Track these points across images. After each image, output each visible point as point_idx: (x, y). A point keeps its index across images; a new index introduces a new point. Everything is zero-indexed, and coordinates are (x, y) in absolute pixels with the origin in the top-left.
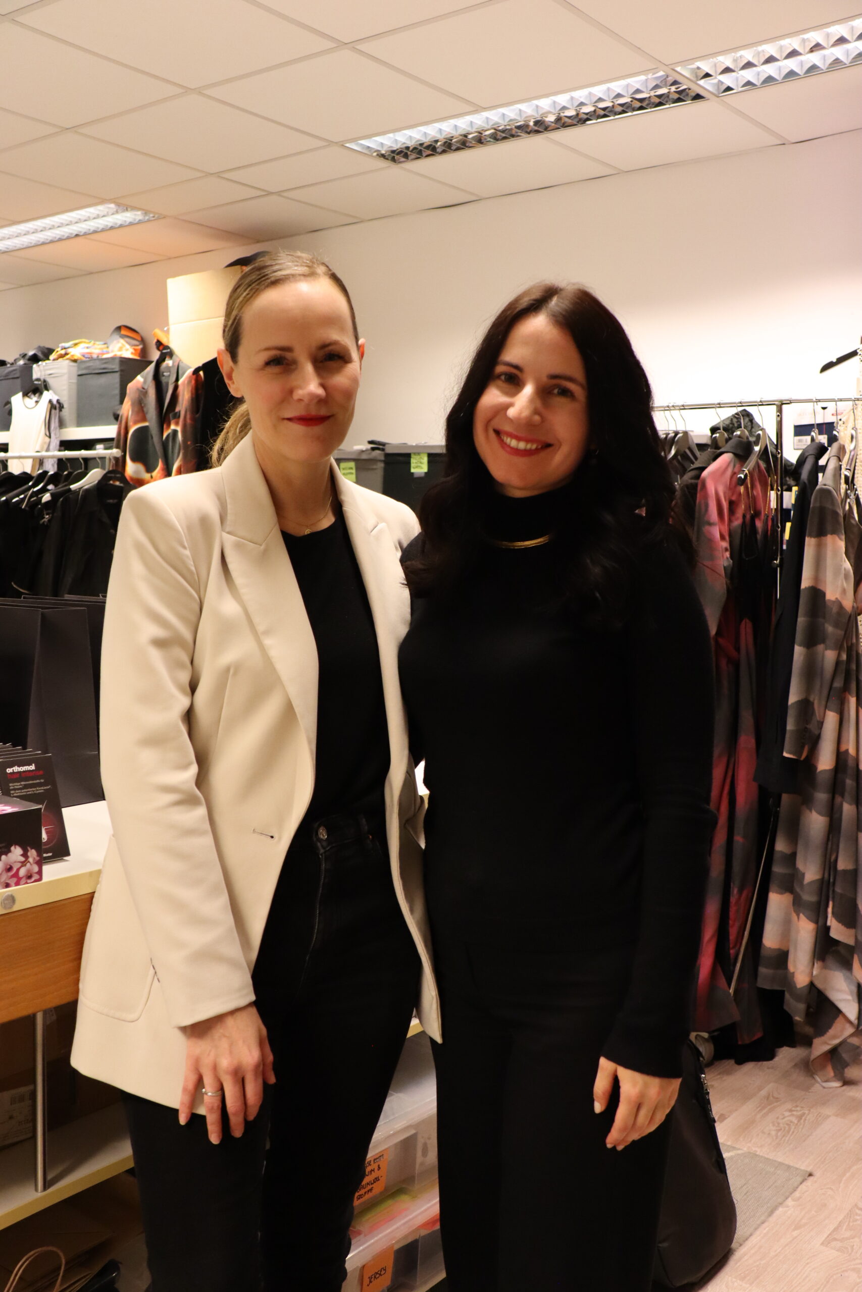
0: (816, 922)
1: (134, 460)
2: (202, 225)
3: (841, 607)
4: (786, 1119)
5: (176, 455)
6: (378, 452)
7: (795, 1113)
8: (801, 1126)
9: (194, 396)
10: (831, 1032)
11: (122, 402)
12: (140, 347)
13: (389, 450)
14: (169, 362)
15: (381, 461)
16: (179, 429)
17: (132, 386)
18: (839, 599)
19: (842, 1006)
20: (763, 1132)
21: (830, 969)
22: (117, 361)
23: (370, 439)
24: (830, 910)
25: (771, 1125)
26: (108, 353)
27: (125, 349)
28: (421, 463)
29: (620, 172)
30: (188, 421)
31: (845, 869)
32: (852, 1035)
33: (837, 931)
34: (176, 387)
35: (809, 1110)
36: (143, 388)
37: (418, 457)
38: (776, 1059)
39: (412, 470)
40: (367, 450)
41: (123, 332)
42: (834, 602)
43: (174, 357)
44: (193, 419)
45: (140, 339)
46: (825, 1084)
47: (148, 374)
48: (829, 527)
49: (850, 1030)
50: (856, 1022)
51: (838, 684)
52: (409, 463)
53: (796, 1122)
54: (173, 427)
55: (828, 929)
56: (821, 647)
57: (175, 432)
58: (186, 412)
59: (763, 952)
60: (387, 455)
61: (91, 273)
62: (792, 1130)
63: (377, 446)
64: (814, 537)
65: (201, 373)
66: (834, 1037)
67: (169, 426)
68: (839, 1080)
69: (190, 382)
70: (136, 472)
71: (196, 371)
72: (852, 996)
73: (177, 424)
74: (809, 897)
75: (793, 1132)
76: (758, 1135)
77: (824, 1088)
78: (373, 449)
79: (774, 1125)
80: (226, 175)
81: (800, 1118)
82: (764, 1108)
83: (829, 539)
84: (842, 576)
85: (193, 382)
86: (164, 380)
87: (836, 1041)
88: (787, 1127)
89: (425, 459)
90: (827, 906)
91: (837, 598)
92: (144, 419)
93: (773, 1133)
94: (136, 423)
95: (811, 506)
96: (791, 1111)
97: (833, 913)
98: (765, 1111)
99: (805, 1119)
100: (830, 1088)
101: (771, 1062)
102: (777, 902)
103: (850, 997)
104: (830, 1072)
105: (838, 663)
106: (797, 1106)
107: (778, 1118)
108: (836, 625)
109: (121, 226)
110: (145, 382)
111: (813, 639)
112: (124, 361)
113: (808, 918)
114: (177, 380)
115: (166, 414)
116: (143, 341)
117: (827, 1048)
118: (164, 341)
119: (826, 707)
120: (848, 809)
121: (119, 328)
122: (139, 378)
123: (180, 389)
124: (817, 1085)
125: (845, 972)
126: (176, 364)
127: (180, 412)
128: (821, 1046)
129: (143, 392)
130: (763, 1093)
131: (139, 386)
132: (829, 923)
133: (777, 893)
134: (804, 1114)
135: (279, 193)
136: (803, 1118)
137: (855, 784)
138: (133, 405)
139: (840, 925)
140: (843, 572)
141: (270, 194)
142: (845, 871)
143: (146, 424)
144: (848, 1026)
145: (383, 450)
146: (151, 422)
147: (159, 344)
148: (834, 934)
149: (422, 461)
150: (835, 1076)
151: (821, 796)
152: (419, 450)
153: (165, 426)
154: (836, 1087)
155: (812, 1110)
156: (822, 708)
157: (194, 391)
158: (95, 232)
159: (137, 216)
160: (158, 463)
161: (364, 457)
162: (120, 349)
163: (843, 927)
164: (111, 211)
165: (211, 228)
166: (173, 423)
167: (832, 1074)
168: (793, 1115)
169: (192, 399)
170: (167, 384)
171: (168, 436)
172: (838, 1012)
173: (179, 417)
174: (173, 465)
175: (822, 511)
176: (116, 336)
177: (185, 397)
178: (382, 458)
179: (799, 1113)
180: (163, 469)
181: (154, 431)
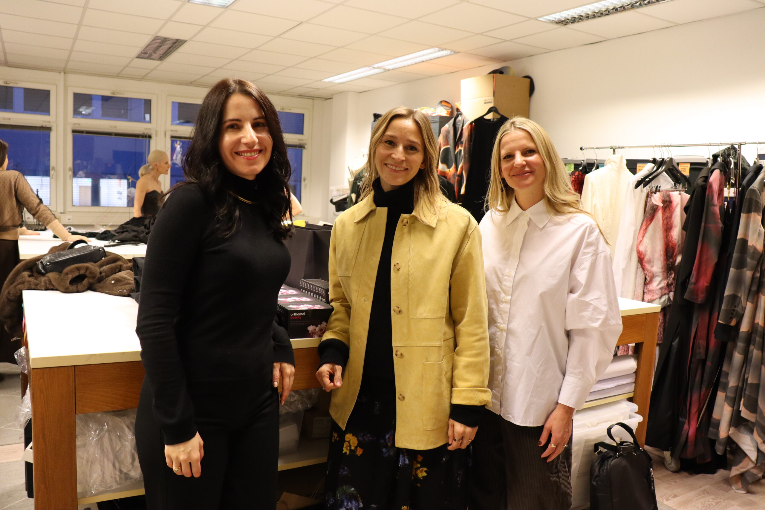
0: (733, 407)
1: (442, 163)
2: (478, 55)
3: (755, 249)
4: (710, 502)
5: (460, 161)
7: (716, 501)
8: (717, 507)
9: (470, 134)
10: (741, 465)
11: (439, 136)
12: (450, 110)
14: (460, 118)
16: (462, 149)
17: (444, 129)
18: (754, 245)
19: (747, 452)
20: (695, 506)
21: (743, 433)
22: (438, 118)
24: (742, 402)
25: (700, 504)
26: (435, 113)
27: (443, 112)
28: (571, 168)
29: (677, 25)
30: (467, 145)
31: (752, 383)
32: (753, 468)
33: (745, 413)
34: (462, 130)
35: (724, 501)
36: (448, 130)
37: (569, 165)
38: (716, 475)
41: (443, 103)
42: (751, 246)
43: (462, 115)
44: (469, 145)
45: (450, 107)
46: (737, 491)
47: (451, 123)
48: (753, 208)
49: (751, 465)
50: (755, 462)
51: (754, 288)
53: (714, 505)
54: (460, 148)
55: (740, 412)
56: (745, 269)
57: (461, 150)
58: (466, 141)
59: (712, 420)
61: (431, 77)
62: (711, 508)
64: (745, 213)
65: (474, 124)
66: (742, 468)
67: (458, 147)
68: (745, 490)
69: (468, 127)
70: (443, 168)
71: (471, 123)
72: (754, 448)
73: (462, 147)
74: (731, 395)
75: (711, 509)
76: (692, 507)
77: (736, 492)
79: (701, 504)
80: (484, 34)
81: (717, 503)
82: (699, 496)
83: (753, 215)
84: (757, 234)
85: (470, 127)
86: (457, 126)
87: (744, 470)
88: (709, 506)
89: (573, 167)
90: (740, 400)
91: (753, 245)
92: (448, 144)
93: (700, 507)
94: (444, 145)
95: (746, 197)
96: (714, 499)
97: (743, 404)
98: (700, 497)
99: (720, 504)
100: (739, 493)
101: (712, 475)
102: (721, 396)
103: (753, 449)
104: (740, 485)
105: (753, 278)
106: (718, 498)
107: (705, 501)
108: (752, 258)
109: (442, 57)
110: (449, 127)
111: (741, 265)
112: (441, 117)
113: (729, 405)
114: (463, 126)
115: (457, 142)
116: (452, 107)
117: (738, 472)
118: (459, 108)
119: (747, 301)
120: (755, 353)
121: (441, 102)
122: (447, 126)
123: (464, 130)
124: (733, 490)
125: (750, 435)
126: (463, 119)
127: (463, 141)
128: (735, 471)
129: (448, 132)
130: (703, 488)
131: (447, 129)
132: (740, 409)
133: (721, 391)
134: (720, 502)
135: (510, 41)
136: (719, 503)
137: (761, 340)
138: (443, 137)
139: (747, 411)
140: (758, 232)
141: (506, 41)
142: (751, 384)
143: (448, 146)
144: (751, 463)
146: (451, 146)
147: (458, 110)
148: (743, 415)
149: (571, 167)
150: (743, 487)
151: (740, 345)
152: (570, 162)
153: (456, 148)
154: (743, 493)
155: (726, 501)
156: (745, 300)
157: (470, 132)
158: (431, 60)
159: (447, 52)
160: (452, 165)
162: (441, 112)
163: (748, 412)
164: (437, 51)
165: (481, 56)
166: (460, 146)
167: (741, 486)
168: (714, 501)
169: (469, 135)
170: (459, 128)
171: (458, 152)
172: (746, 455)
173: (463, 143)
174: (459, 165)
175: (751, 200)
176: (440, 106)
177: (466, 134)
179: (718, 501)
180: (455, 168)
181: (452, 150)
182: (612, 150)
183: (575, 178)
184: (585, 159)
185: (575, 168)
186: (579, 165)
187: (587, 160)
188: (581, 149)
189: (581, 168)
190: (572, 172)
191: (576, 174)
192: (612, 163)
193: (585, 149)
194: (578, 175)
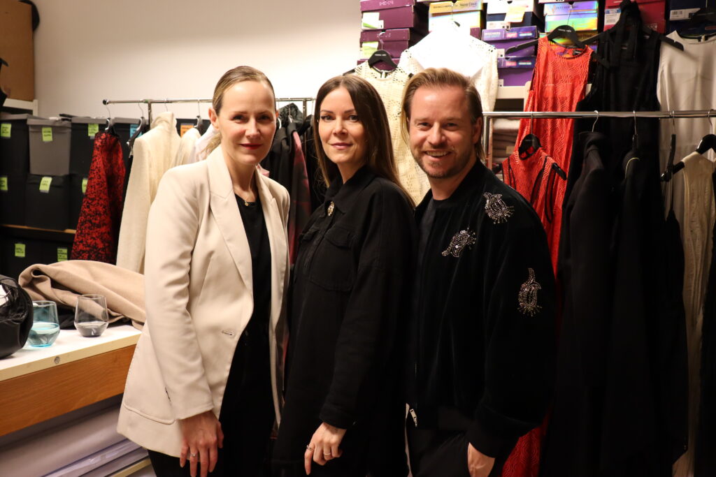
6: (66, 122)
13: (74, 121)
15: (69, 128)
23: (62, 113)
28: (94, 130)
37: (92, 126)
39: (89, 135)
40: (59, 120)
52: (87, 130)
60: (73, 124)
63: (66, 117)
78: (63, 120)
89: (97, 128)
145: (70, 120)
149: (95, 128)
152: (93, 122)
161: (57, 124)
178: (70, 126)
182: (147, 105)
183: (101, 143)
184: (113, 117)
185: (100, 129)
186: (106, 125)
187: (116, 118)
188: (105, 102)
189: (107, 129)
190: (96, 134)
191: (103, 137)
192: (164, 123)
193: (110, 102)
194: (106, 139)
